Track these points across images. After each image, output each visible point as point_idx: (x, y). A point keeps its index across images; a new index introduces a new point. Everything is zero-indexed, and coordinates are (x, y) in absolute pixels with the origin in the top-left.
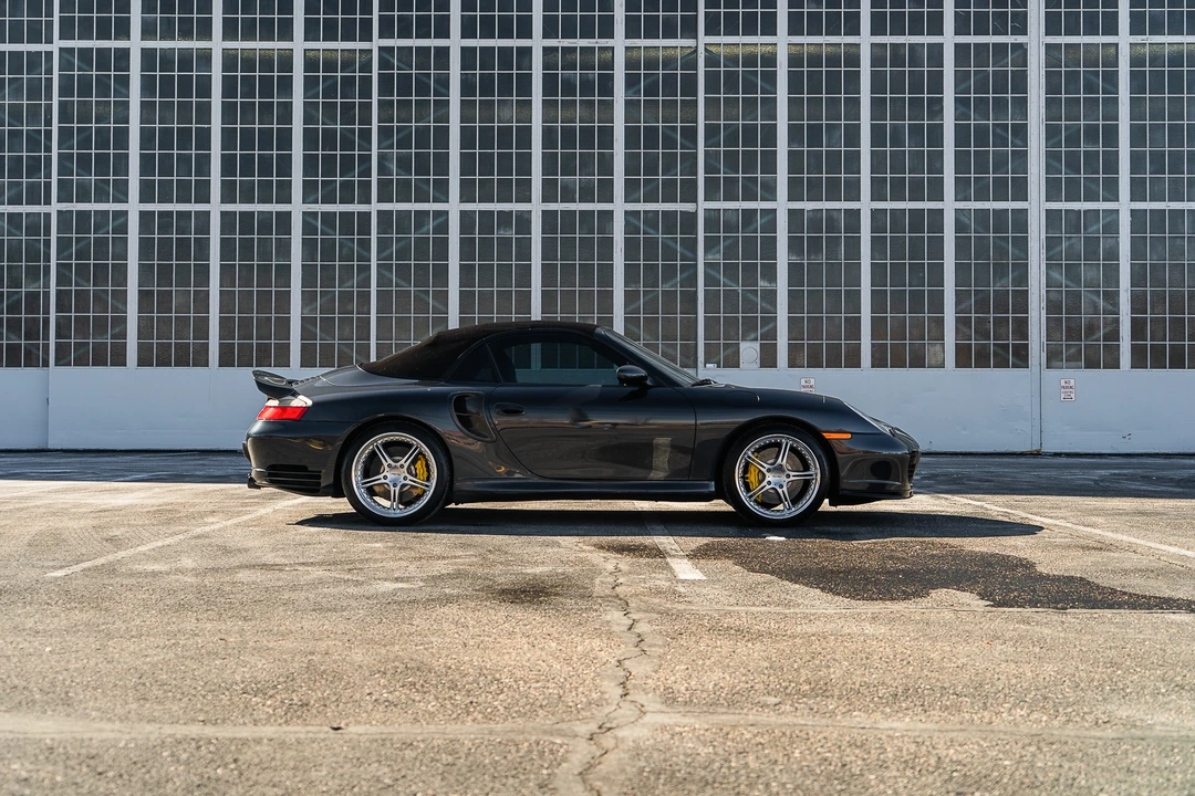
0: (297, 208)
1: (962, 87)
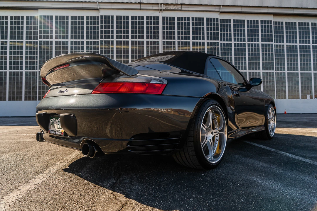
0: (24, 71)
1: (148, 48)
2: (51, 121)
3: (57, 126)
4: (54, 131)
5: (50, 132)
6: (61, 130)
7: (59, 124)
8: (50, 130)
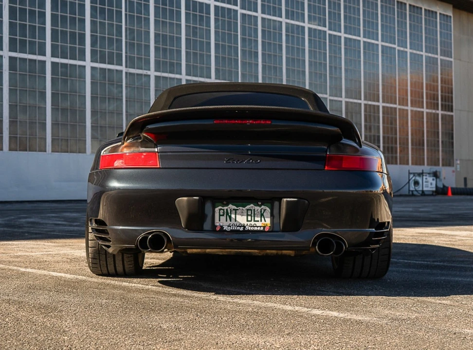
2: (220, 210)
3: (246, 217)
4: (237, 226)
5: (224, 228)
6: (259, 224)
7: (253, 215)
8: (220, 226)
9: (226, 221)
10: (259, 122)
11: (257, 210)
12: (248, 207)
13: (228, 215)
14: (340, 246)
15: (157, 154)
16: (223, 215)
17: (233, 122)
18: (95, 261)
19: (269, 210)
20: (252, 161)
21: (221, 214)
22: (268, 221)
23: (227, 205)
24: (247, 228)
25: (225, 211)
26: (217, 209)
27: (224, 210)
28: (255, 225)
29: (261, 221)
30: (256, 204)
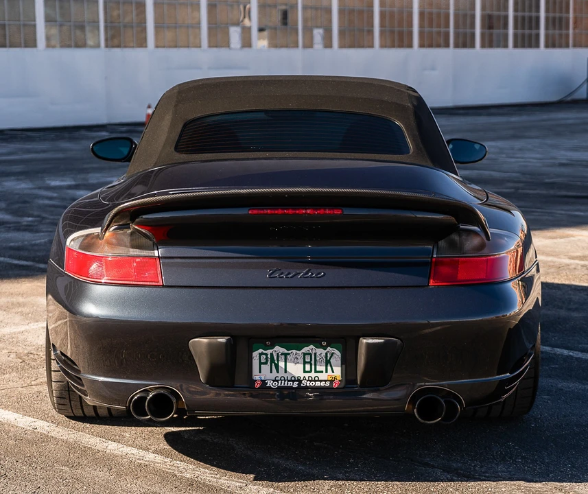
2: (261, 354)
3: (302, 365)
4: (289, 381)
5: (267, 383)
6: (323, 376)
7: (313, 362)
8: (261, 380)
9: (271, 372)
10: (322, 211)
11: (320, 354)
12: (305, 350)
13: (273, 363)
14: (452, 409)
15: (158, 260)
16: (266, 363)
17: (280, 211)
18: (62, 401)
19: (340, 354)
20: (312, 274)
21: (262, 361)
22: (338, 372)
23: (272, 347)
24: (304, 383)
25: (269, 356)
26: (255, 354)
27: (266, 354)
28: (316, 379)
29: (327, 372)
30: (318, 344)
